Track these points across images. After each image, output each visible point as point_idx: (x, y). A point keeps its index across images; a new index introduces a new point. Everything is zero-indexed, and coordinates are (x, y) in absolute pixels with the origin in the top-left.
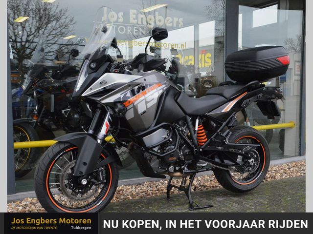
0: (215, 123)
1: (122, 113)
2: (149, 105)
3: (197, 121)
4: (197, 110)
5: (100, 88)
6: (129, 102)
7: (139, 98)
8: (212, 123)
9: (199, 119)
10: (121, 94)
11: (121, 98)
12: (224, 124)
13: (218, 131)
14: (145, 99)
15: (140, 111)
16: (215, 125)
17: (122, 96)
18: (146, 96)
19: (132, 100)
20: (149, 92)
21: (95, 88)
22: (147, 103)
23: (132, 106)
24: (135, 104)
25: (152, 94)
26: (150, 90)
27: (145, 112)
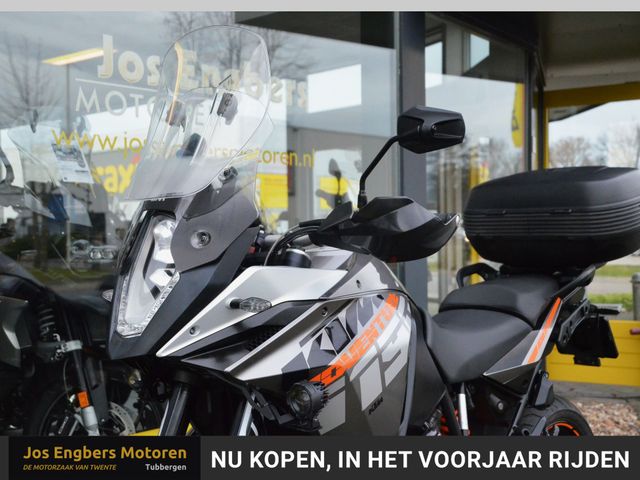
0: (502, 399)
2: (391, 374)
3: (462, 397)
4: (466, 366)
5: (224, 326)
6: (334, 372)
7: (363, 352)
8: (495, 399)
9: (466, 393)
10: (302, 344)
11: (306, 357)
12: (524, 399)
14: (379, 356)
15: (367, 399)
16: (501, 406)
17: (307, 350)
18: (381, 341)
19: (344, 364)
20: (383, 327)
21: (211, 323)
22: (384, 366)
23: (341, 383)
24: (352, 378)
25: (394, 337)
26: (382, 319)
27: (379, 403)
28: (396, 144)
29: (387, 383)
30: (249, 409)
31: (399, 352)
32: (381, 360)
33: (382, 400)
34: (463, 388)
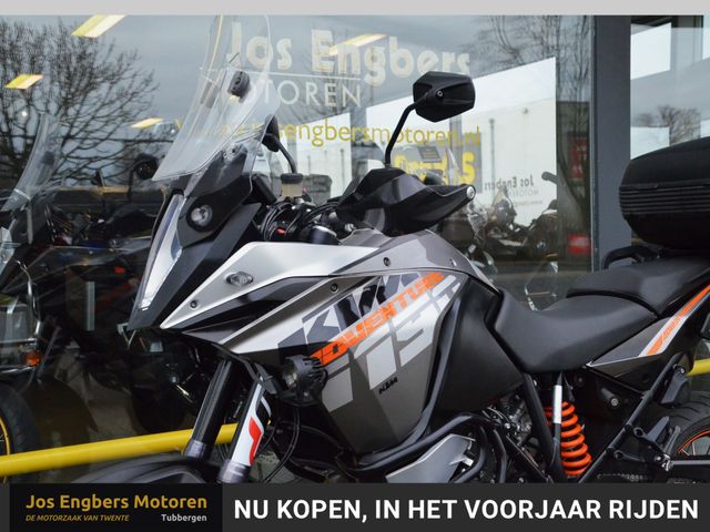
0: (617, 394)
1: (311, 392)
2: (407, 355)
3: (558, 390)
4: (560, 355)
5: (230, 298)
6: (336, 348)
7: (372, 330)
8: (608, 394)
9: (563, 385)
10: (305, 320)
11: (306, 333)
12: (647, 395)
13: (629, 423)
14: (393, 335)
15: (376, 379)
16: (615, 402)
17: (308, 327)
18: (396, 320)
19: (347, 341)
20: (404, 305)
21: (211, 297)
22: (399, 346)
23: (345, 360)
24: (356, 356)
25: (416, 315)
26: (407, 297)
27: (392, 383)
28: (414, 112)
29: (403, 363)
30: (259, 387)
31: (421, 332)
32: (394, 339)
33: (396, 380)
34: (560, 379)
